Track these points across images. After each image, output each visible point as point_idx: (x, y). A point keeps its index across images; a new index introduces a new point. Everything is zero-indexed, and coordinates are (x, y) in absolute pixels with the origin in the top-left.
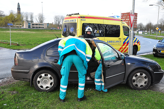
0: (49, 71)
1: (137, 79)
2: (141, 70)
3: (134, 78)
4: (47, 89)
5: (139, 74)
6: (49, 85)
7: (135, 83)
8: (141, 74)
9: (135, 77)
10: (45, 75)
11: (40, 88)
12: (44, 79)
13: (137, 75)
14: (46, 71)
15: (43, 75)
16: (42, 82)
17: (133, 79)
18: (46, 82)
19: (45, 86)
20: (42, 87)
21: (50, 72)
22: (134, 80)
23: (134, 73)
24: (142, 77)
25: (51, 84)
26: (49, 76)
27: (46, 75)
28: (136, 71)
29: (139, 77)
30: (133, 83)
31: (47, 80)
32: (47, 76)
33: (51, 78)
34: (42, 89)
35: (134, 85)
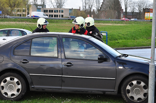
0: (15, 74)
1: (133, 89)
2: (137, 77)
3: (128, 87)
4: (12, 97)
5: (135, 82)
6: (15, 92)
7: (130, 95)
8: (139, 83)
9: (130, 86)
10: (11, 79)
11: (4, 95)
12: (9, 84)
13: (132, 84)
14: (11, 74)
15: (8, 79)
16: (6, 88)
17: (127, 89)
18: (11, 88)
19: (10, 94)
20: (6, 94)
21: (17, 75)
22: (129, 90)
23: (129, 80)
24: (140, 87)
25: (18, 90)
26: (16, 80)
27: (13, 80)
28: (131, 78)
29: (136, 86)
30: (127, 95)
31: (13, 85)
32: (14, 80)
33: (18, 83)
34: (6, 96)
35: (129, 97)
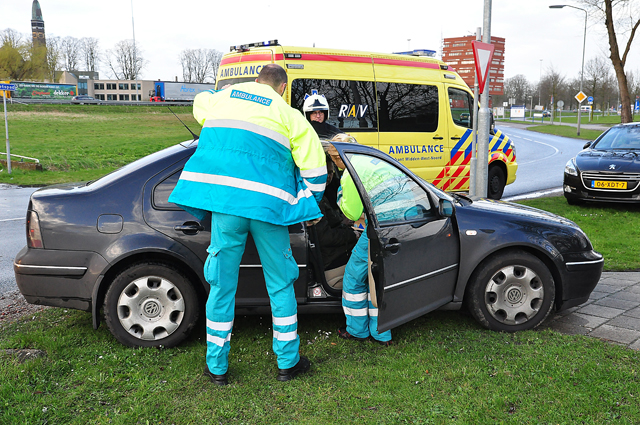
0: (163, 268)
1: (502, 290)
2: (516, 256)
3: (492, 286)
4: (157, 338)
5: (508, 271)
6: (165, 322)
7: (495, 307)
8: (518, 272)
9: (496, 282)
10: (150, 284)
11: (132, 332)
12: (144, 300)
13: (502, 276)
14: (151, 267)
15: (141, 283)
16: (137, 310)
17: (488, 290)
18: (152, 311)
19: (149, 327)
20: (137, 328)
21: (168, 270)
22: (493, 293)
23: (493, 267)
24: (521, 284)
25: (174, 316)
26: (166, 285)
27: (155, 284)
28: (499, 261)
29: (511, 282)
30: (489, 306)
31: (157, 301)
32: (159, 285)
33: (171, 294)
34: (138, 336)
35: (492, 313)
